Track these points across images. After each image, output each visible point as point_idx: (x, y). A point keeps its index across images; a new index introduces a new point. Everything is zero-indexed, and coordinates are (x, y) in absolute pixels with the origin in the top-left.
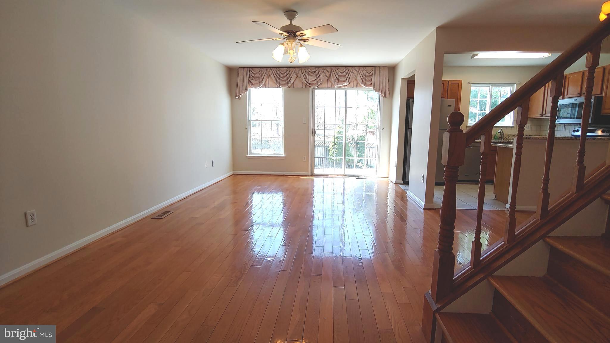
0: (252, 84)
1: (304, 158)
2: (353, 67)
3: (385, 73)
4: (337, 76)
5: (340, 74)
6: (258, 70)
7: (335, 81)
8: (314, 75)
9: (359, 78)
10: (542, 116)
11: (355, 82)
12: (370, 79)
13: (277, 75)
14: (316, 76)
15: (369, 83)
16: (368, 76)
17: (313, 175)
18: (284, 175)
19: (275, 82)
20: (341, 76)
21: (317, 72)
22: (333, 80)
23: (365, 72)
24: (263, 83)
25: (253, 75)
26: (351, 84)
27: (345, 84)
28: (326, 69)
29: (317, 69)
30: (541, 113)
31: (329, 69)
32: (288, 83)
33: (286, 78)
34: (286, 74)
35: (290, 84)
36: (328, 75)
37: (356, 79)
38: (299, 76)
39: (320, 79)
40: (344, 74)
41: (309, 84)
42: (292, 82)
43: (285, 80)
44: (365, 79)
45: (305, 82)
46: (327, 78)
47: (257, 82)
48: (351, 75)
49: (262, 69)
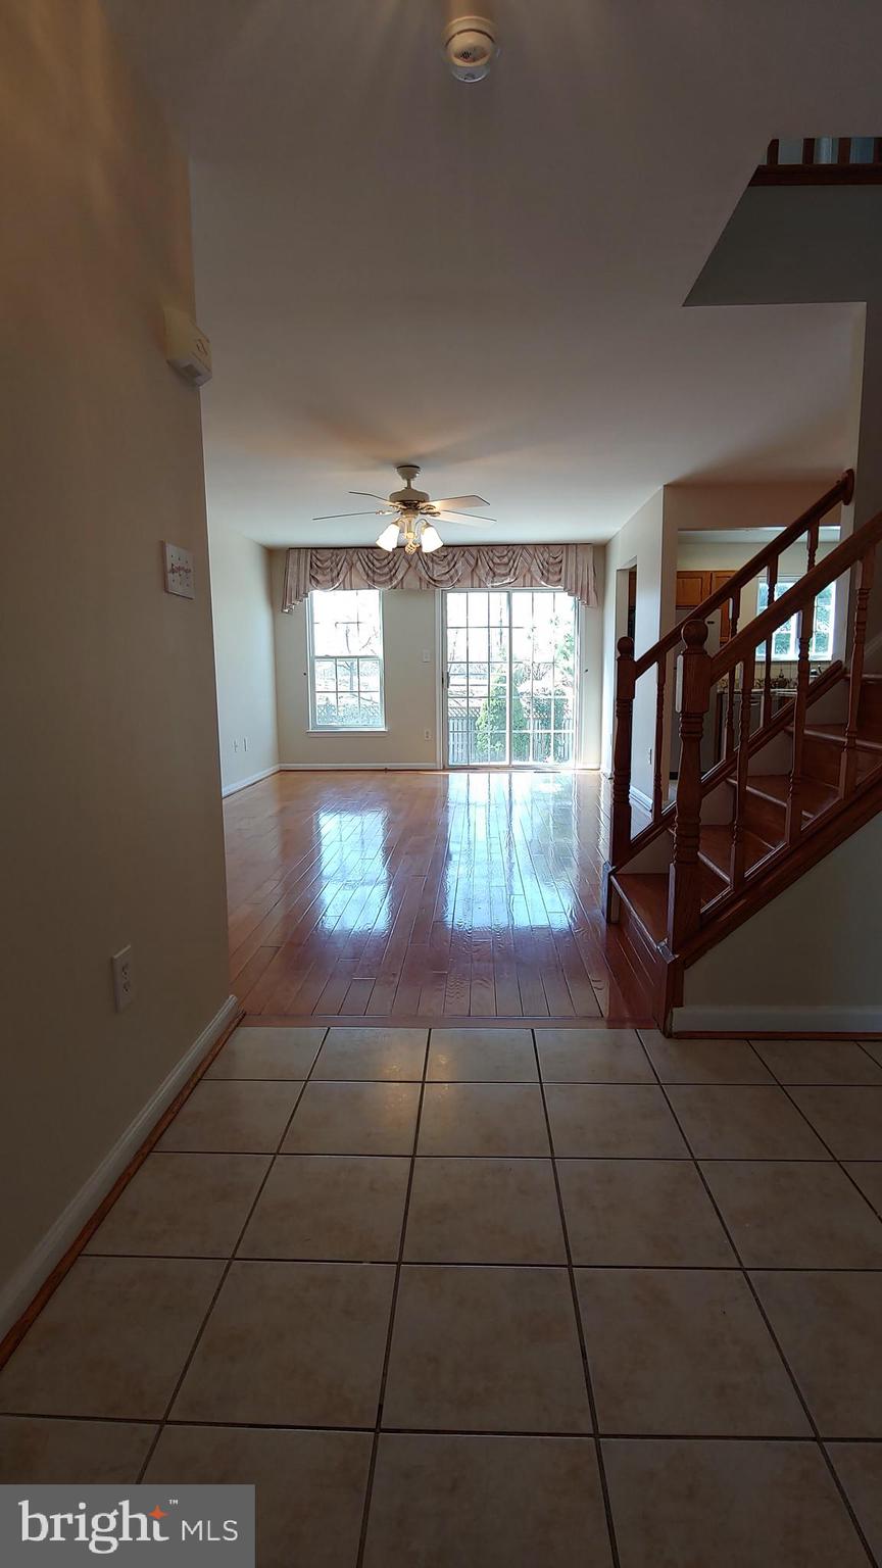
0: (318, 582)
1: (427, 733)
2: (523, 546)
3: (588, 557)
4: (492, 565)
5: (497, 560)
6: (328, 553)
7: (487, 574)
8: (445, 563)
9: (534, 568)
11: (528, 577)
12: (557, 569)
13: (370, 564)
14: (449, 564)
15: (556, 578)
16: (552, 564)
17: (447, 768)
18: (386, 770)
19: (365, 578)
20: (499, 564)
21: (450, 557)
22: (482, 571)
23: (546, 555)
24: (341, 580)
25: (318, 563)
26: (521, 580)
27: (508, 581)
28: (468, 550)
29: (450, 550)
31: (474, 551)
32: (391, 579)
33: (387, 569)
34: (386, 561)
35: (395, 583)
36: (473, 562)
37: (529, 570)
38: (412, 564)
39: (457, 571)
40: (506, 560)
41: (435, 581)
42: (400, 578)
43: (387, 574)
44: (548, 571)
45: (427, 577)
46: (470, 569)
47: (328, 577)
48: (519, 562)
49: (338, 552)
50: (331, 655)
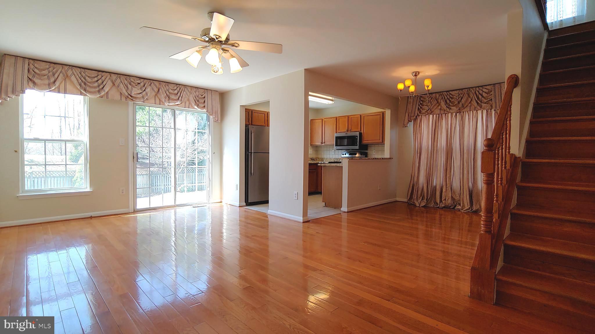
0: (34, 83)
1: (123, 190)
2: (185, 86)
3: (217, 98)
4: (168, 94)
5: (171, 91)
6: (43, 65)
7: (165, 98)
8: (139, 86)
9: (191, 99)
10: (322, 144)
11: (187, 103)
12: (203, 101)
13: (82, 79)
14: (141, 88)
15: (203, 105)
16: (200, 98)
17: (136, 211)
19: (79, 87)
20: (173, 94)
21: (142, 84)
22: (162, 96)
23: (197, 93)
24: (57, 86)
25: (36, 70)
26: (183, 104)
27: (178, 103)
29: (142, 80)
30: (321, 142)
31: (157, 84)
32: (99, 91)
33: (96, 84)
34: (96, 79)
35: (103, 93)
36: (156, 90)
37: (188, 100)
38: (116, 84)
39: (147, 94)
40: (176, 92)
41: (131, 96)
42: (106, 91)
43: (95, 87)
44: (198, 101)
45: (127, 94)
46: (154, 94)
47: (47, 82)
48: (184, 94)
49: (55, 66)
50: (40, 138)
